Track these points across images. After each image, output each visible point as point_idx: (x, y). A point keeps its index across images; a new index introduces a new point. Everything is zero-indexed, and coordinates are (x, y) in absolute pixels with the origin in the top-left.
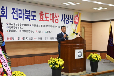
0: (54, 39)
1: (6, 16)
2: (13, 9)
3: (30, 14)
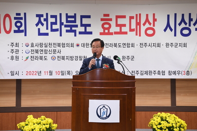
0: (142, 74)
1: (25, 31)
2: (40, 16)
3: (78, 23)
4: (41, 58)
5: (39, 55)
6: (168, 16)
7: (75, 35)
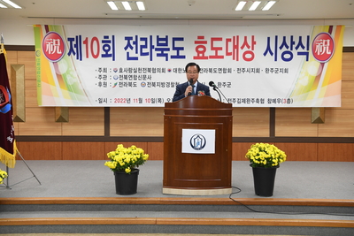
0: (239, 103)
1: (113, 55)
3: (170, 46)
4: (130, 84)
5: (128, 81)
6: (269, 38)
7: (167, 60)
